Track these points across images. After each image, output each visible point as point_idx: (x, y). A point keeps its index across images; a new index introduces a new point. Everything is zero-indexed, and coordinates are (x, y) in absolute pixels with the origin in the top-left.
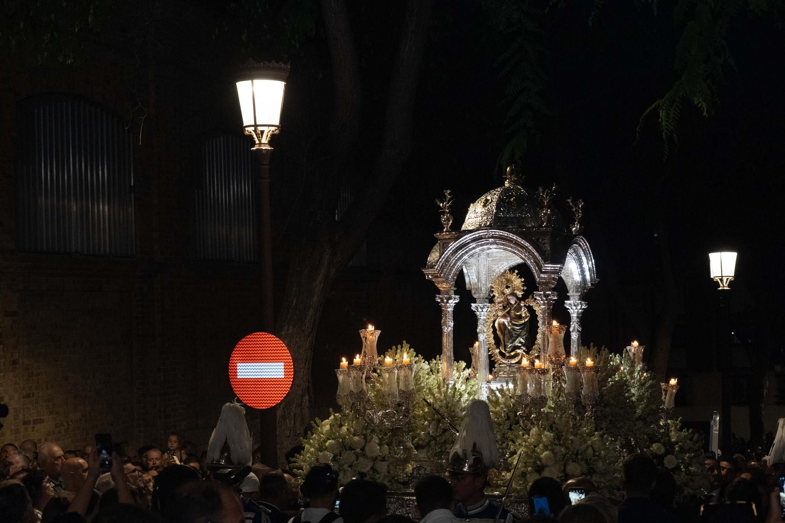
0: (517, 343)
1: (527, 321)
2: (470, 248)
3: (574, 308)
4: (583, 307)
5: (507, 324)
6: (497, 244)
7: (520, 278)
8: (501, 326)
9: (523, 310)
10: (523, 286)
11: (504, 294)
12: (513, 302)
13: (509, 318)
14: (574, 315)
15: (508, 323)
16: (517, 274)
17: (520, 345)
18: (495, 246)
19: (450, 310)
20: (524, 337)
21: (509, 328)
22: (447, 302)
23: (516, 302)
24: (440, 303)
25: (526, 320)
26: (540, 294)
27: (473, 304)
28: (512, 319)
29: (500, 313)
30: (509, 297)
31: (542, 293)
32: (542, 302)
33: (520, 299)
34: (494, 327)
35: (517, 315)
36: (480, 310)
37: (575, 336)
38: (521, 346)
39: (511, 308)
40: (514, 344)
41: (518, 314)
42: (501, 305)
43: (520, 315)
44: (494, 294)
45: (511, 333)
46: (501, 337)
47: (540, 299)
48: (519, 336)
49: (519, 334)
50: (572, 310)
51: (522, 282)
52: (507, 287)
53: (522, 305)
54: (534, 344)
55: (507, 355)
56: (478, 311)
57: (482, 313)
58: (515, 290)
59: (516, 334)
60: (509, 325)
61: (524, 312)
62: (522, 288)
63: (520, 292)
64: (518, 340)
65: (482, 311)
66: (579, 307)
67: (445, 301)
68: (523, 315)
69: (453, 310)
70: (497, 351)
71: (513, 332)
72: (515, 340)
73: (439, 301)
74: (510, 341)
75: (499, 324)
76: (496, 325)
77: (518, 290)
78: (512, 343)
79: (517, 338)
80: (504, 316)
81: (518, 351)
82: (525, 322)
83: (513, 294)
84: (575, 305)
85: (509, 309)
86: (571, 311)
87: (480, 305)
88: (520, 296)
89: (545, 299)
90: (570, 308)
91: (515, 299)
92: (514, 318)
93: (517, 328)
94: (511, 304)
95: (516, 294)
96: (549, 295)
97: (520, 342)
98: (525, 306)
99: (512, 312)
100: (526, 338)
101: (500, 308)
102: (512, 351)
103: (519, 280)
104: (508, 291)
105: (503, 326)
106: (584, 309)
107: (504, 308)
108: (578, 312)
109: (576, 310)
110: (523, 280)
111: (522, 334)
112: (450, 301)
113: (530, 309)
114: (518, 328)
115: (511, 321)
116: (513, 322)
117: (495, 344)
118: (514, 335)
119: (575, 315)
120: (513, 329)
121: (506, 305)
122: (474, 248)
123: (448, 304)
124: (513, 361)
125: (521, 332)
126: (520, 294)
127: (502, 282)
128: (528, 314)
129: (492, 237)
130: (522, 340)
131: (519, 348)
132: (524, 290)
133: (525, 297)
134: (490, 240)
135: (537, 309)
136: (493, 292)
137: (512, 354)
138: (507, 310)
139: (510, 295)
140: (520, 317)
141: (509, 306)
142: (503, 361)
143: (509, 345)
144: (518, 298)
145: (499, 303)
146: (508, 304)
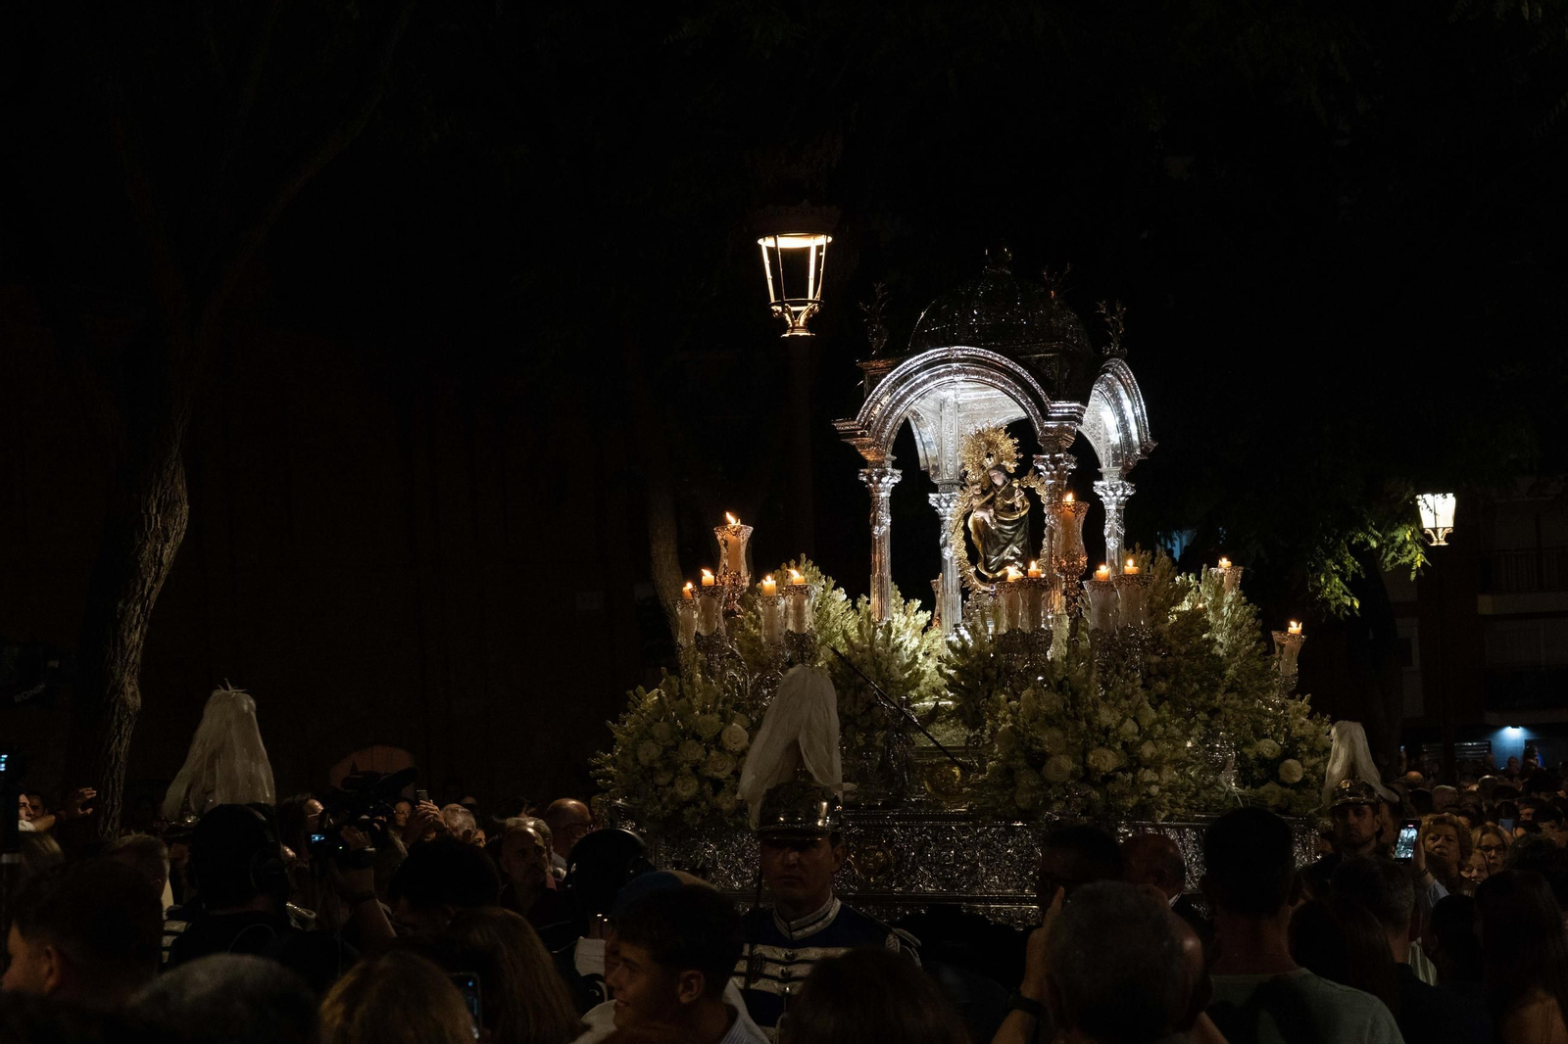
0: (1007, 556)
1: (1025, 515)
2: (918, 381)
3: (1111, 493)
4: (1127, 492)
5: (988, 521)
6: (966, 372)
7: (1011, 437)
8: (980, 527)
9: (1016, 495)
10: (1017, 452)
12: (999, 482)
13: (991, 510)
14: (1110, 507)
15: (991, 520)
17: (1013, 558)
18: (962, 377)
19: (885, 495)
20: (1021, 544)
21: (993, 528)
22: (879, 482)
23: (1005, 482)
24: (867, 483)
25: (1023, 514)
26: (1044, 460)
27: (931, 495)
28: (997, 512)
29: (976, 502)
30: (992, 474)
31: (1047, 457)
32: (1048, 474)
33: (1011, 477)
34: (966, 528)
35: (1007, 506)
36: (944, 504)
37: (1112, 544)
38: (1014, 561)
39: (995, 494)
40: (1001, 556)
41: (1008, 502)
42: (978, 487)
43: (1013, 505)
44: (967, 469)
45: (997, 537)
46: (980, 547)
47: (1045, 469)
48: (1010, 541)
49: (1011, 539)
50: (1107, 499)
51: (1016, 445)
52: (989, 456)
53: (1016, 485)
55: (990, 577)
56: (940, 507)
57: (948, 510)
59: (1005, 539)
60: (993, 523)
61: (1018, 499)
62: (1015, 456)
63: (1011, 463)
64: (1008, 549)
65: (948, 506)
66: (1119, 493)
67: (875, 478)
68: (1018, 505)
69: (889, 495)
70: (972, 570)
71: (1000, 536)
72: (1004, 549)
73: (865, 479)
74: (995, 550)
75: (975, 523)
76: (970, 525)
77: (1007, 459)
78: (998, 555)
79: (1007, 546)
80: (984, 507)
82: (1021, 518)
83: (999, 468)
84: (1112, 489)
85: (992, 494)
86: (1105, 500)
87: (944, 495)
88: (1013, 471)
89: (1052, 467)
90: (1103, 495)
91: (1002, 476)
92: (1002, 510)
93: (1006, 527)
94: (996, 485)
95: (1004, 467)
96: (1060, 459)
97: (1014, 554)
98: (1020, 487)
99: (999, 499)
100: (1023, 546)
101: (976, 493)
102: (999, 568)
103: (1010, 441)
104: (989, 463)
105: (982, 526)
106: (1128, 496)
107: (984, 493)
108: (1118, 501)
109: (1115, 498)
110: (1017, 441)
111: (1017, 538)
112: (884, 480)
113: (1030, 494)
114: (1009, 528)
115: (995, 516)
116: (1000, 518)
117: (968, 558)
118: (1002, 541)
119: (1113, 507)
120: (1000, 530)
121: (988, 488)
122: (925, 382)
123: (880, 485)
125: (1015, 535)
126: (1011, 467)
127: (979, 446)
128: (1027, 503)
129: (958, 360)
130: (1016, 550)
131: (1010, 563)
132: (1018, 460)
133: (1020, 472)
134: (955, 365)
135: (1043, 493)
136: (963, 465)
137: (999, 574)
138: (988, 497)
139: (993, 469)
140: (1012, 509)
141: (992, 490)
142: (983, 588)
143: (993, 559)
144: (1007, 474)
145: (974, 484)
146: (990, 487)
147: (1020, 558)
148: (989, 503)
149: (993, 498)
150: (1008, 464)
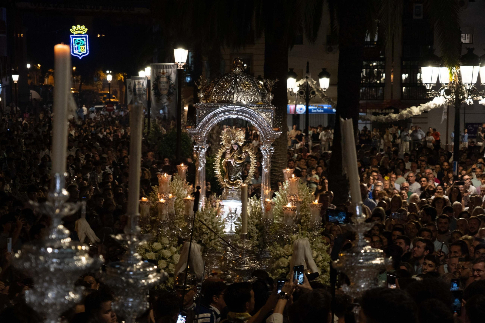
0: (237, 175)
5: (232, 163)
8: (227, 164)
11: (230, 143)
12: (235, 149)
13: (233, 159)
17: (239, 176)
19: (202, 155)
21: (234, 166)
22: (201, 151)
23: (237, 149)
25: (244, 160)
28: (235, 160)
30: (234, 146)
32: (266, 154)
39: (234, 153)
41: (239, 156)
42: (229, 151)
44: (223, 142)
45: (234, 169)
47: (265, 152)
48: (239, 171)
49: (239, 170)
52: (233, 139)
55: (232, 183)
58: (238, 141)
60: (234, 164)
61: (243, 156)
62: (243, 140)
63: (241, 142)
68: (242, 158)
70: (226, 180)
71: (236, 168)
72: (237, 173)
73: (196, 149)
75: (225, 162)
76: (223, 163)
78: (235, 175)
80: (231, 158)
81: (238, 180)
82: (243, 162)
83: (236, 144)
88: (241, 145)
91: (237, 147)
92: (236, 159)
94: (234, 149)
95: (238, 144)
97: (240, 175)
99: (235, 155)
100: (243, 172)
101: (228, 153)
102: (235, 180)
104: (233, 142)
107: (231, 152)
114: (239, 165)
115: (234, 161)
116: (236, 162)
120: (235, 166)
125: (240, 168)
126: (241, 144)
130: (240, 173)
131: (238, 178)
133: (243, 145)
134: (234, 112)
135: (250, 153)
136: (222, 141)
137: (235, 182)
138: (232, 154)
139: (234, 144)
141: (233, 151)
142: (229, 187)
143: (233, 177)
144: (239, 146)
145: (227, 149)
146: (232, 150)
147: (241, 176)
148: (233, 156)
149: (233, 155)
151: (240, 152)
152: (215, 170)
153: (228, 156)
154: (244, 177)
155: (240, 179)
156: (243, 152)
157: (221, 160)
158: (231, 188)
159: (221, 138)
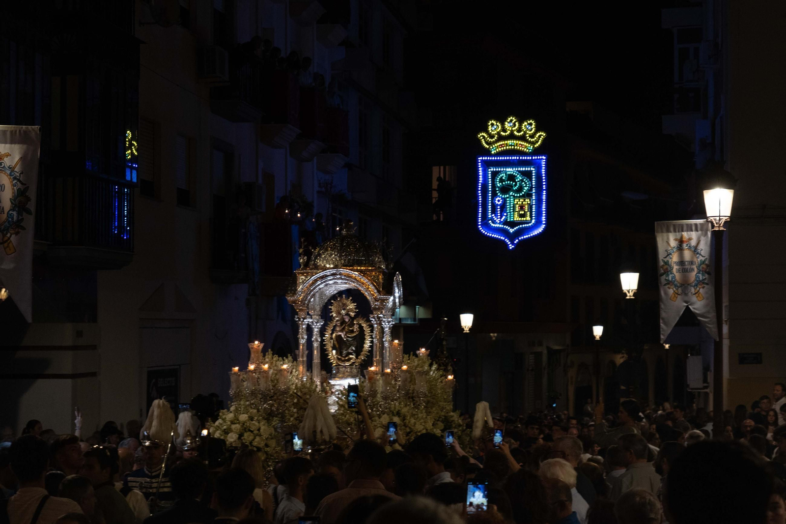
3: (387, 324)
5: (343, 336)
6: (342, 279)
7: (353, 302)
9: (355, 326)
10: (356, 309)
11: (341, 314)
12: (347, 320)
13: (344, 332)
14: (385, 329)
16: (351, 300)
17: (352, 351)
18: (341, 281)
20: (355, 346)
22: (303, 321)
23: (349, 320)
24: (297, 321)
25: (357, 333)
28: (347, 333)
30: (345, 317)
31: (376, 315)
32: (375, 322)
33: (352, 319)
35: (350, 330)
37: (386, 344)
38: (352, 353)
40: (348, 351)
42: (339, 322)
44: (333, 313)
45: (346, 343)
46: (337, 346)
47: (374, 320)
49: (352, 344)
50: (384, 326)
52: (344, 310)
54: (362, 351)
55: (343, 359)
56: (314, 325)
58: (349, 312)
60: (345, 338)
61: (356, 328)
62: (354, 310)
63: (353, 313)
65: (316, 325)
66: (390, 324)
67: (302, 320)
68: (355, 330)
70: (336, 356)
71: (348, 343)
72: (349, 348)
74: (346, 348)
76: (334, 337)
77: (351, 311)
79: (350, 347)
80: (342, 331)
81: (351, 356)
82: (356, 335)
84: (387, 322)
85: (344, 325)
87: (315, 320)
88: (353, 316)
89: (377, 320)
90: (384, 324)
91: (349, 318)
94: (345, 321)
95: (349, 314)
96: (381, 317)
97: (352, 350)
98: (357, 323)
99: (347, 327)
101: (338, 325)
103: (353, 304)
104: (343, 312)
106: (394, 324)
107: (341, 324)
109: (388, 326)
110: (355, 304)
112: (305, 320)
114: (351, 339)
115: (346, 335)
116: (348, 335)
119: (388, 329)
120: (347, 340)
123: (303, 323)
124: (347, 364)
125: (353, 342)
126: (352, 314)
127: (339, 305)
129: (339, 274)
130: (354, 348)
132: (355, 312)
133: (356, 317)
134: (338, 276)
135: (364, 325)
136: (331, 312)
137: (347, 358)
138: (343, 327)
139: (345, 315)
140: (352, 331)
141: (344, 324)
142: (340, 364)
143: (345, 352)
144: (351, 317)
145: (337, 321)
146: (343, 322)
147: (355, 351)
148: (344, 329)
149: (344, 327)
150: (351, 313)
151: (352, 325)
152: (325, 345)
153: (338, 329)
154: (358, 353)
155: (352, 355)
156: (355, 324)
157: (332, 334)
158: (342, 364)
159: (331, 309)
